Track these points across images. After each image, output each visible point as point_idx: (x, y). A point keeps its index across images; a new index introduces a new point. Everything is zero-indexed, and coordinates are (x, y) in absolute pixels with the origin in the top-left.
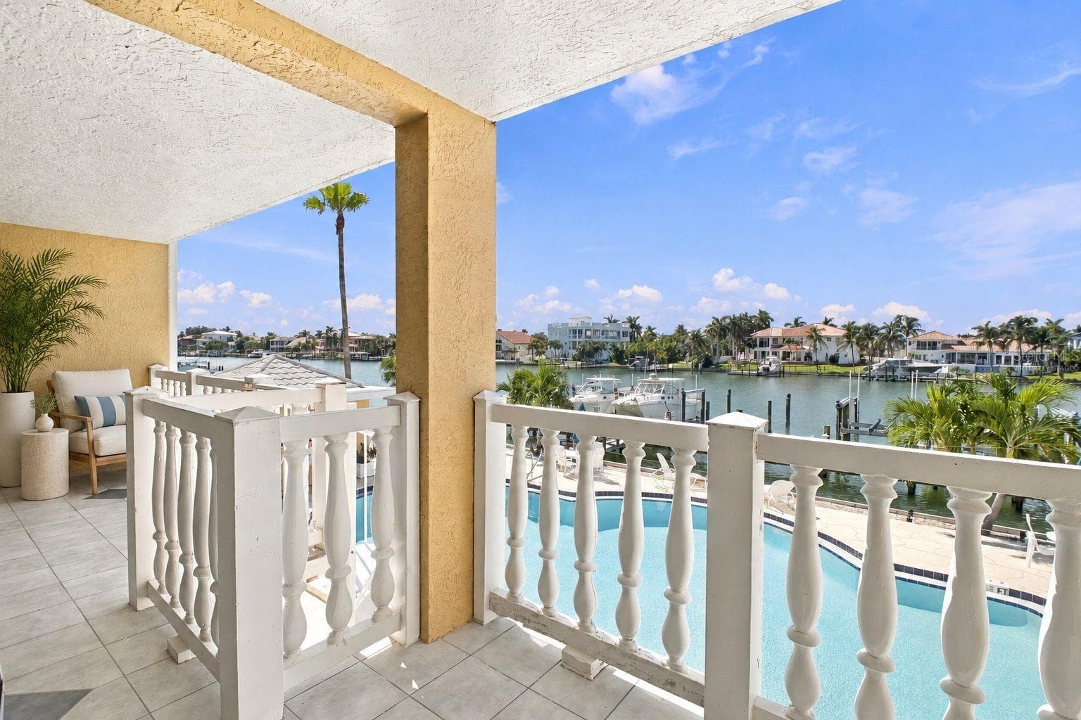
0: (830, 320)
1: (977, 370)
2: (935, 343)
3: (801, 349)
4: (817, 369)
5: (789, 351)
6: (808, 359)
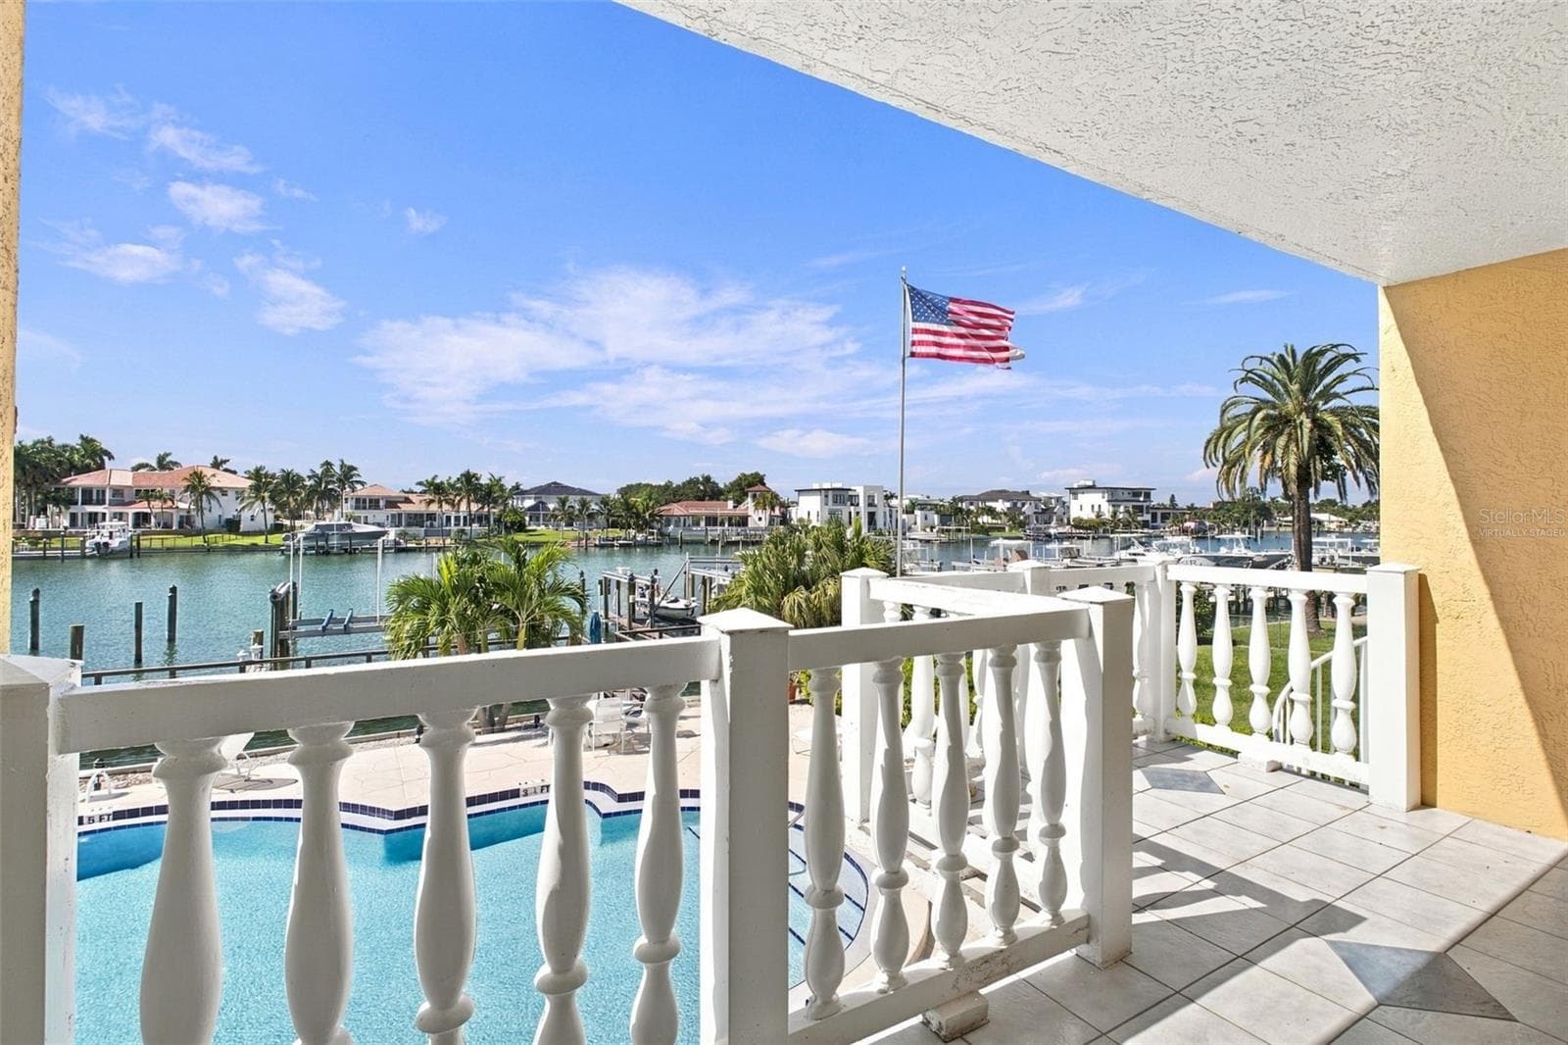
2: (377, 501)
3: (171, 508)
4: (205, 542)
5: (148, 511)
6: (186, 526)
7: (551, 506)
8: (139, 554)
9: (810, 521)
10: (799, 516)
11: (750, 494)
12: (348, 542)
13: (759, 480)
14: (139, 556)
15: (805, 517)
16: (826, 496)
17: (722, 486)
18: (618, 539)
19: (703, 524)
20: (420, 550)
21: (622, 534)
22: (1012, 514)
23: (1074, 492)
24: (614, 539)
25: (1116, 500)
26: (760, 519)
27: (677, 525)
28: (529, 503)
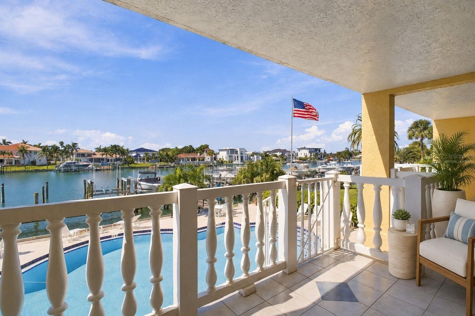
0: (26, 142)
1: (102, 165)
2: (84, 154)
3: (12, 157)
4: (26, 168)
5: (4, 159)
6: (17, 163)
7: (142, 155)
8: (3, 173)
9: (223, 159)
10: (220, 157)
11: (205, 151)
12: (78, 168)
13: (207, 146)
14: (4, 174)
15: (222, 157)
16: (228, 151)
17: (195, 149)
18: (165, 165)
19: (190, 160)
20: (101, 170)
21: (166, 164)
22: (282, 156)
23: (299, 149)
24: (163, 166)
25: (311, 152)
26: (208, 159)
27: (183, 161)
28: (134, 154)
